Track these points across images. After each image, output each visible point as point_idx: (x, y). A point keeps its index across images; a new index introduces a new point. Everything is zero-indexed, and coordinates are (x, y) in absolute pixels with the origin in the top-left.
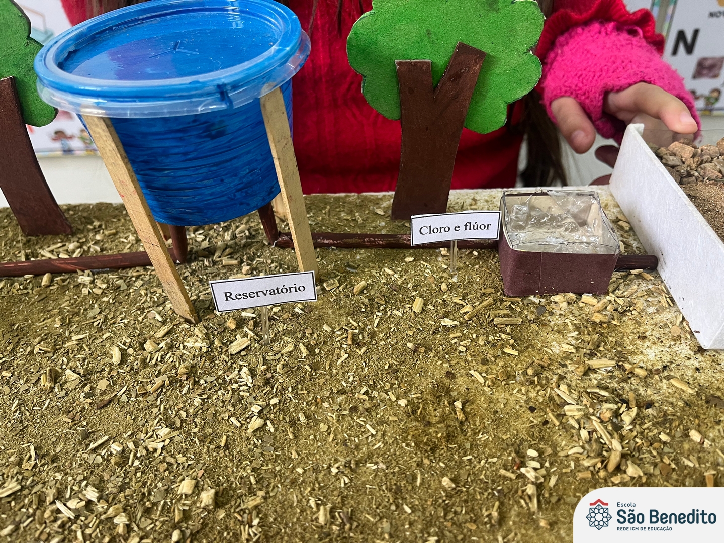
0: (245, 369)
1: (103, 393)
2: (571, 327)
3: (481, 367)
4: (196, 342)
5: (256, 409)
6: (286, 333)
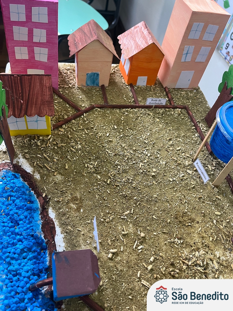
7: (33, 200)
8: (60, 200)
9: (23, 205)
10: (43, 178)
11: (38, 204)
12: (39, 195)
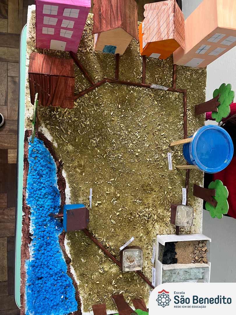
0: (158, 157)
1: (156, 133)
2: (164, 214)
3: (156, 197)
4: (164, 147)
5: (151, 159)
6: (166, 163)
7: (52, 163)
8: (70, 166)
9: (45, 164)
10: (59, 147)
11: (55, 166)
12: (56, 160)
